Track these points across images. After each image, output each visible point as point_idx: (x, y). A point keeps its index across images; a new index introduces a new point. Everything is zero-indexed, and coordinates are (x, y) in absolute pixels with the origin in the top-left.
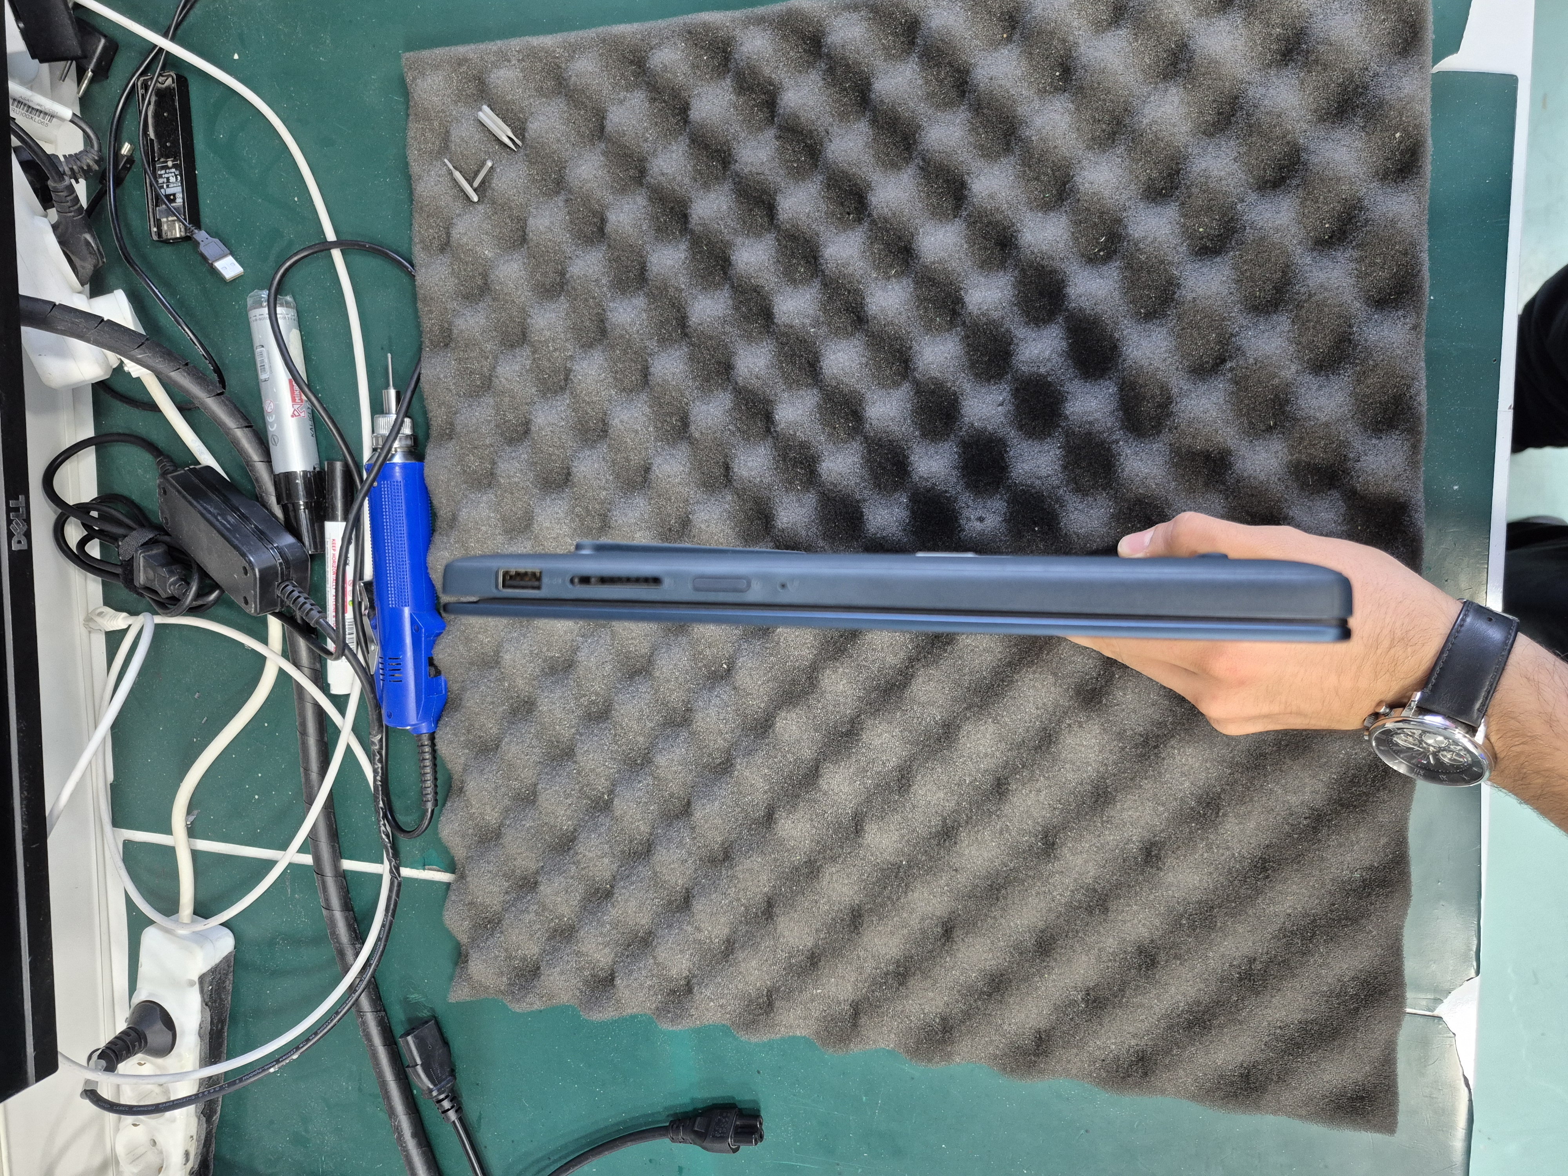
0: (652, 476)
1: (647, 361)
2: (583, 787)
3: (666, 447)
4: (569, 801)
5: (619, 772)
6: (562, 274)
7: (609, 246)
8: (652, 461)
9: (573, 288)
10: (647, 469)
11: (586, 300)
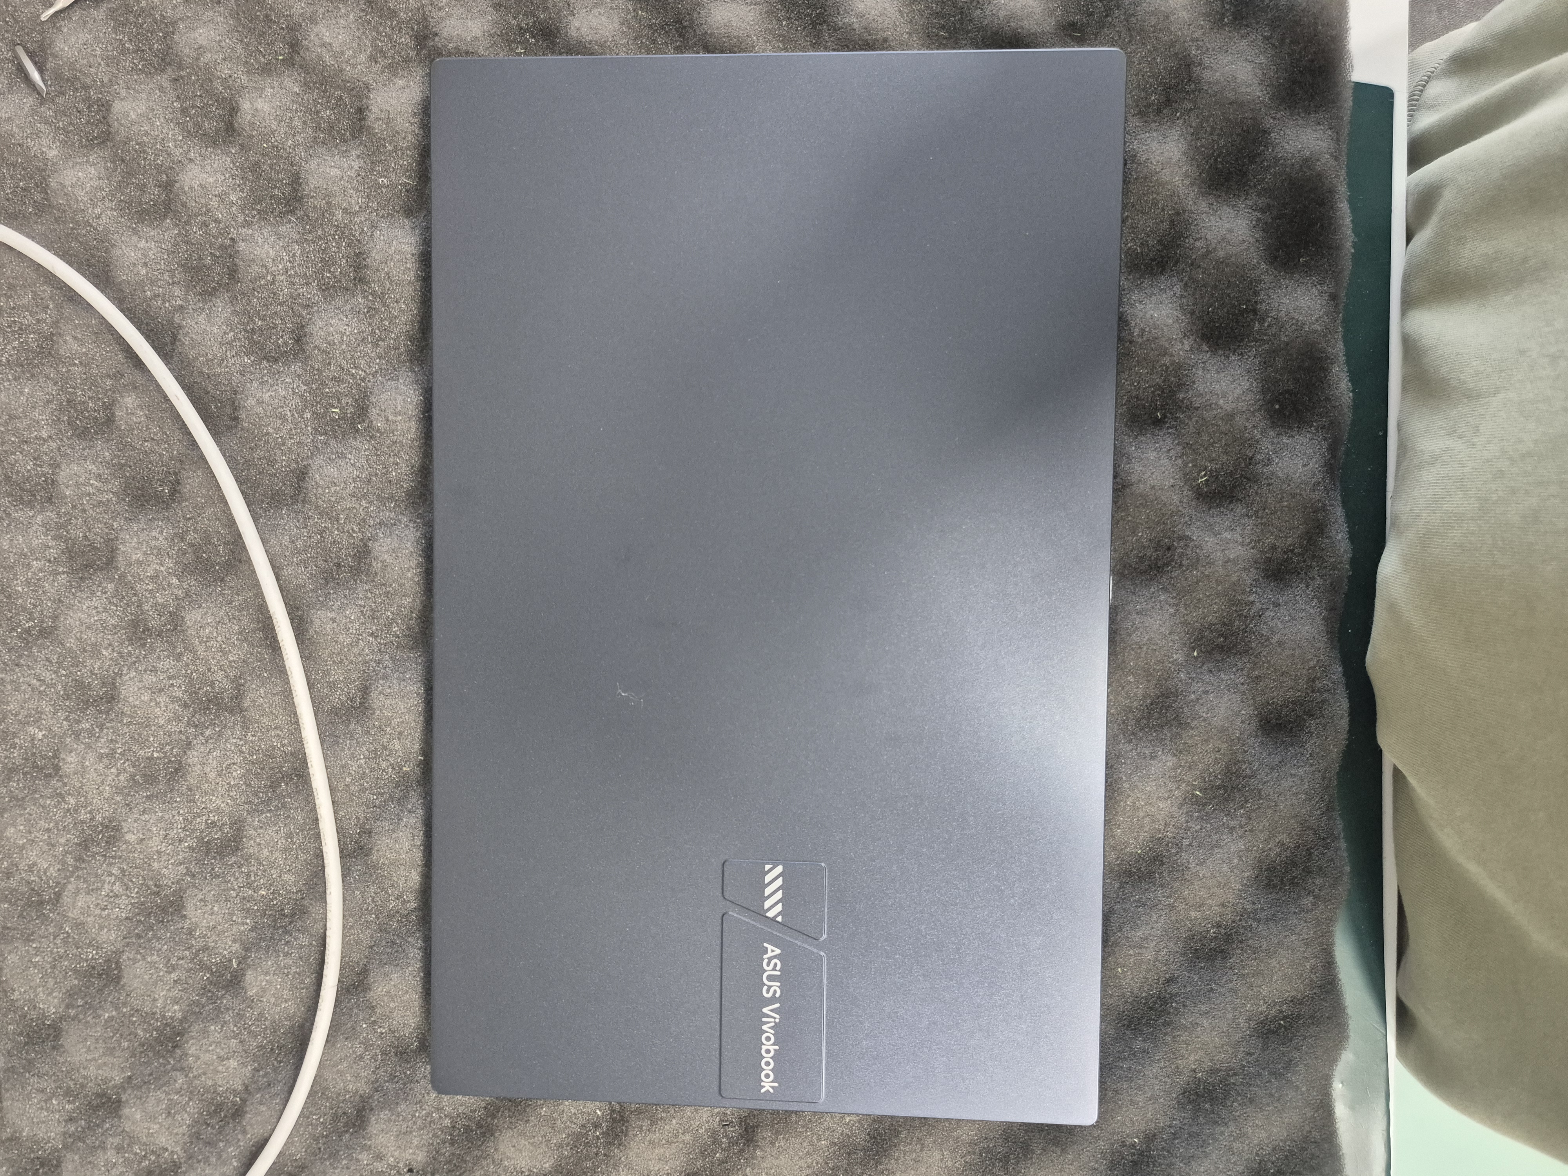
0: (310, 484)
1: (300, 316)
2: (197, 954)
3: (332, 442)
4: (174, 976)
5: (254, 929)
6: (168, 186)
7: (242, 146)
8: (310, 462)
9: (184, 205)
10: (302, 475)
11: (205, 224)
